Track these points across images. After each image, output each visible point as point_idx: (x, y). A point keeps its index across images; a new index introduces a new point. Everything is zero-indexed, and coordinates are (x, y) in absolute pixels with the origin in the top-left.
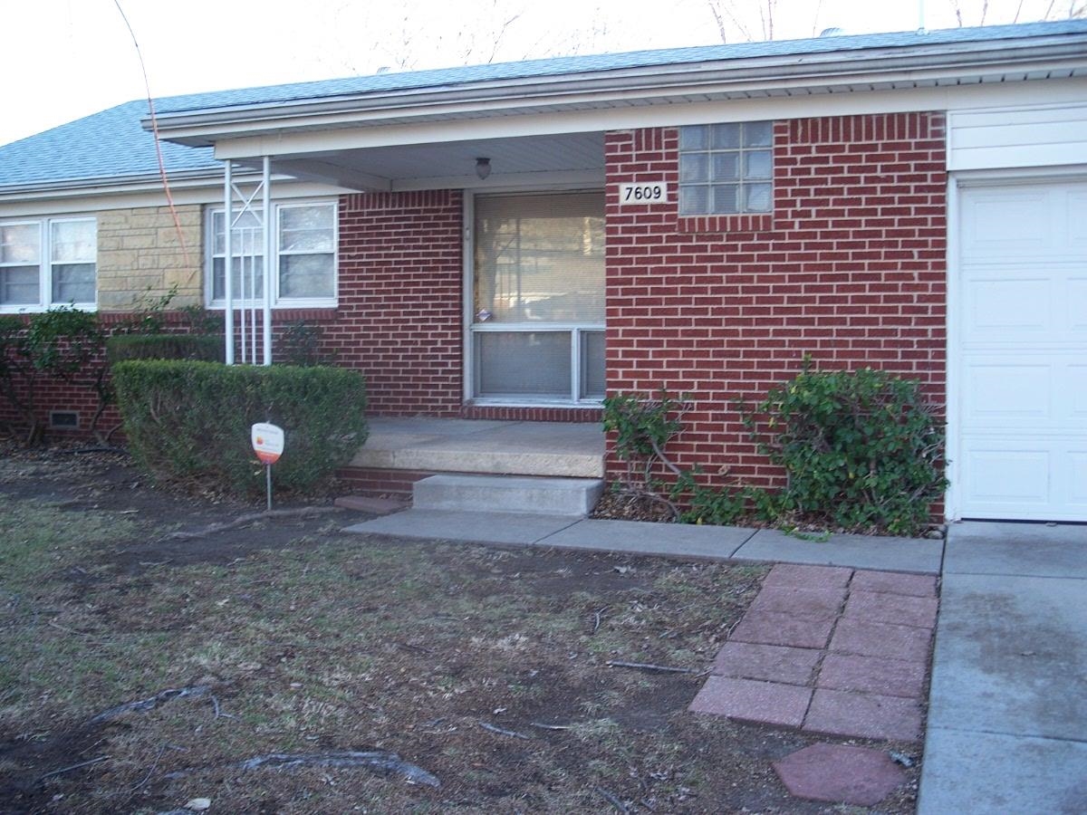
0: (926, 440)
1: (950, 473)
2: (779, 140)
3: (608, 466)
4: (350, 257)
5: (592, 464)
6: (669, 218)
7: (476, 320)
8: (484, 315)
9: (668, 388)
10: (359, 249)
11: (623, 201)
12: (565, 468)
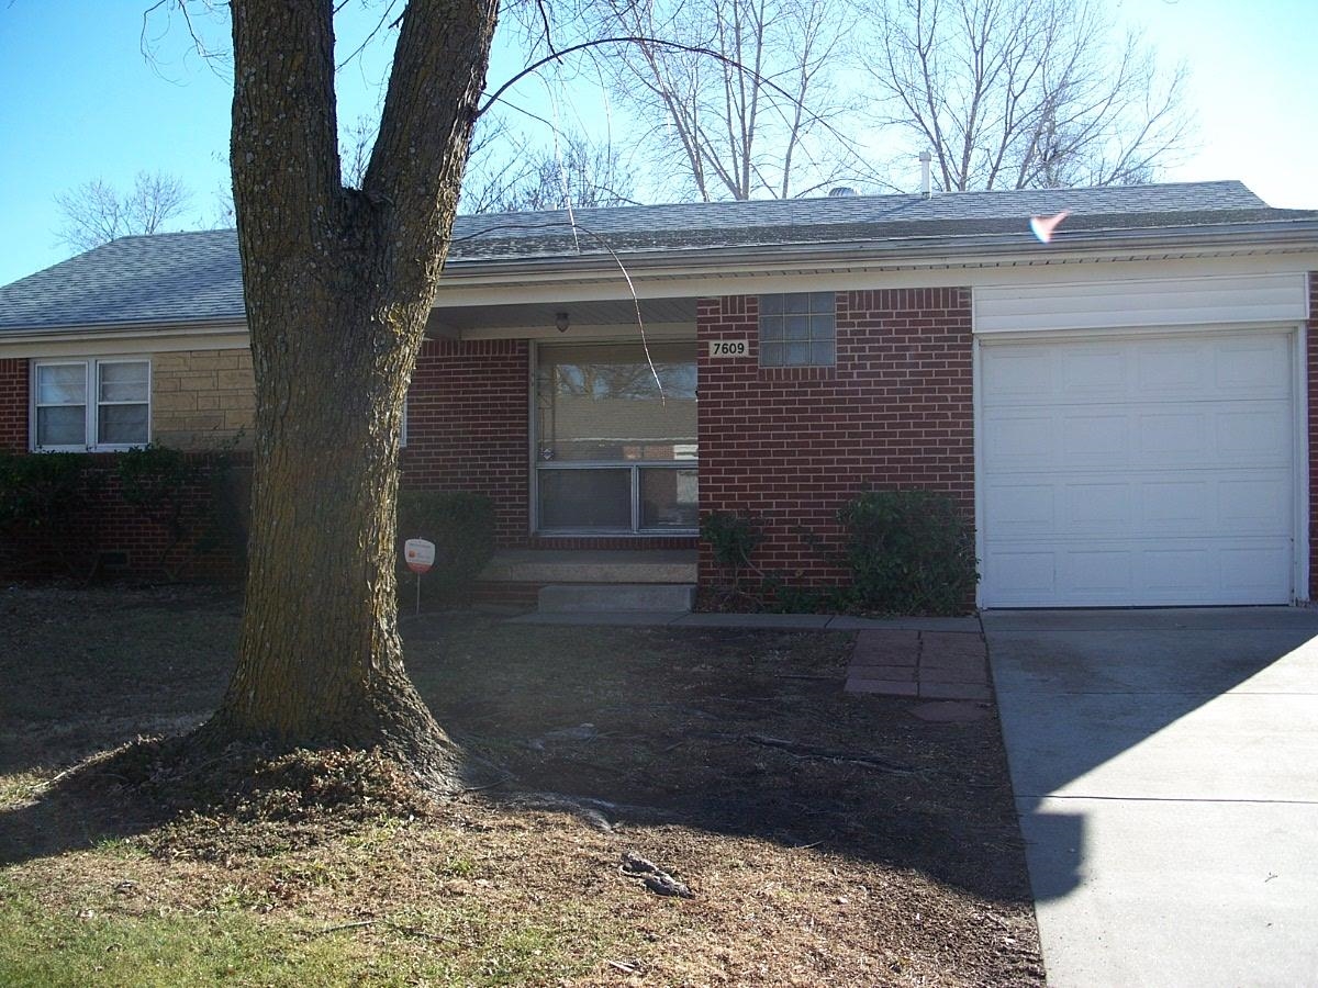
0: (962, 542)
1: (979, 569)
2: (841, 308)
3: (701, 573)
4: (418, 400)
5: (688, 572)
6: (750, 369)
7: (540, 458)
8: (548, 454)
9: (751, 507)
10: (428, 393)
11: (712, 355)
12: (665, 576)
